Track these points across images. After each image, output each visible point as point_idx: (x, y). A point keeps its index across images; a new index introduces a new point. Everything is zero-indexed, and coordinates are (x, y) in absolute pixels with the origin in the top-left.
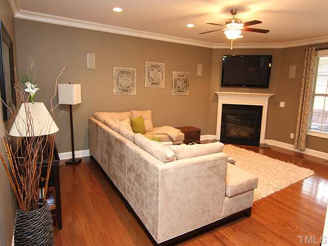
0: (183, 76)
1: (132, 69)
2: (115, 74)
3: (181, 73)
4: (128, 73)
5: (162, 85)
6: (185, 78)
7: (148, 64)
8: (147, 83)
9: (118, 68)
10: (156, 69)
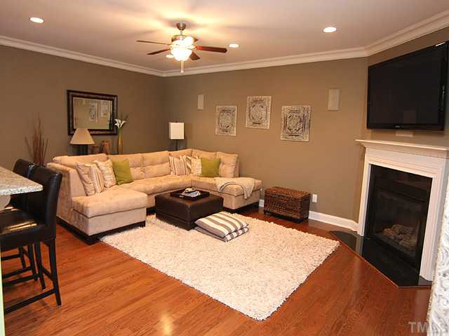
0: (297, 112)
1: (232, 107)
2: (218, 113)
3: (295, 108)
4: (228, 111)
5: (267, 124)
6: (301, 115)
7: (250, 99)
8: (248, 123)
9: (221, 107)
10: (258, 105)
